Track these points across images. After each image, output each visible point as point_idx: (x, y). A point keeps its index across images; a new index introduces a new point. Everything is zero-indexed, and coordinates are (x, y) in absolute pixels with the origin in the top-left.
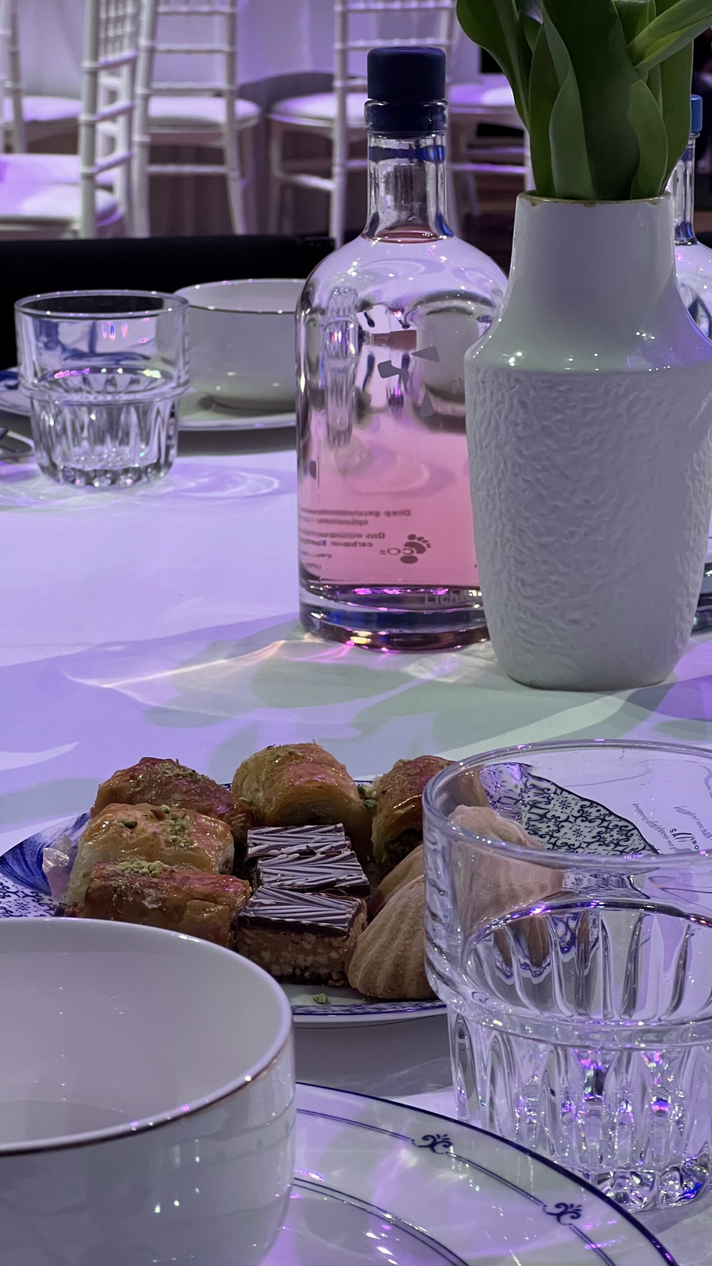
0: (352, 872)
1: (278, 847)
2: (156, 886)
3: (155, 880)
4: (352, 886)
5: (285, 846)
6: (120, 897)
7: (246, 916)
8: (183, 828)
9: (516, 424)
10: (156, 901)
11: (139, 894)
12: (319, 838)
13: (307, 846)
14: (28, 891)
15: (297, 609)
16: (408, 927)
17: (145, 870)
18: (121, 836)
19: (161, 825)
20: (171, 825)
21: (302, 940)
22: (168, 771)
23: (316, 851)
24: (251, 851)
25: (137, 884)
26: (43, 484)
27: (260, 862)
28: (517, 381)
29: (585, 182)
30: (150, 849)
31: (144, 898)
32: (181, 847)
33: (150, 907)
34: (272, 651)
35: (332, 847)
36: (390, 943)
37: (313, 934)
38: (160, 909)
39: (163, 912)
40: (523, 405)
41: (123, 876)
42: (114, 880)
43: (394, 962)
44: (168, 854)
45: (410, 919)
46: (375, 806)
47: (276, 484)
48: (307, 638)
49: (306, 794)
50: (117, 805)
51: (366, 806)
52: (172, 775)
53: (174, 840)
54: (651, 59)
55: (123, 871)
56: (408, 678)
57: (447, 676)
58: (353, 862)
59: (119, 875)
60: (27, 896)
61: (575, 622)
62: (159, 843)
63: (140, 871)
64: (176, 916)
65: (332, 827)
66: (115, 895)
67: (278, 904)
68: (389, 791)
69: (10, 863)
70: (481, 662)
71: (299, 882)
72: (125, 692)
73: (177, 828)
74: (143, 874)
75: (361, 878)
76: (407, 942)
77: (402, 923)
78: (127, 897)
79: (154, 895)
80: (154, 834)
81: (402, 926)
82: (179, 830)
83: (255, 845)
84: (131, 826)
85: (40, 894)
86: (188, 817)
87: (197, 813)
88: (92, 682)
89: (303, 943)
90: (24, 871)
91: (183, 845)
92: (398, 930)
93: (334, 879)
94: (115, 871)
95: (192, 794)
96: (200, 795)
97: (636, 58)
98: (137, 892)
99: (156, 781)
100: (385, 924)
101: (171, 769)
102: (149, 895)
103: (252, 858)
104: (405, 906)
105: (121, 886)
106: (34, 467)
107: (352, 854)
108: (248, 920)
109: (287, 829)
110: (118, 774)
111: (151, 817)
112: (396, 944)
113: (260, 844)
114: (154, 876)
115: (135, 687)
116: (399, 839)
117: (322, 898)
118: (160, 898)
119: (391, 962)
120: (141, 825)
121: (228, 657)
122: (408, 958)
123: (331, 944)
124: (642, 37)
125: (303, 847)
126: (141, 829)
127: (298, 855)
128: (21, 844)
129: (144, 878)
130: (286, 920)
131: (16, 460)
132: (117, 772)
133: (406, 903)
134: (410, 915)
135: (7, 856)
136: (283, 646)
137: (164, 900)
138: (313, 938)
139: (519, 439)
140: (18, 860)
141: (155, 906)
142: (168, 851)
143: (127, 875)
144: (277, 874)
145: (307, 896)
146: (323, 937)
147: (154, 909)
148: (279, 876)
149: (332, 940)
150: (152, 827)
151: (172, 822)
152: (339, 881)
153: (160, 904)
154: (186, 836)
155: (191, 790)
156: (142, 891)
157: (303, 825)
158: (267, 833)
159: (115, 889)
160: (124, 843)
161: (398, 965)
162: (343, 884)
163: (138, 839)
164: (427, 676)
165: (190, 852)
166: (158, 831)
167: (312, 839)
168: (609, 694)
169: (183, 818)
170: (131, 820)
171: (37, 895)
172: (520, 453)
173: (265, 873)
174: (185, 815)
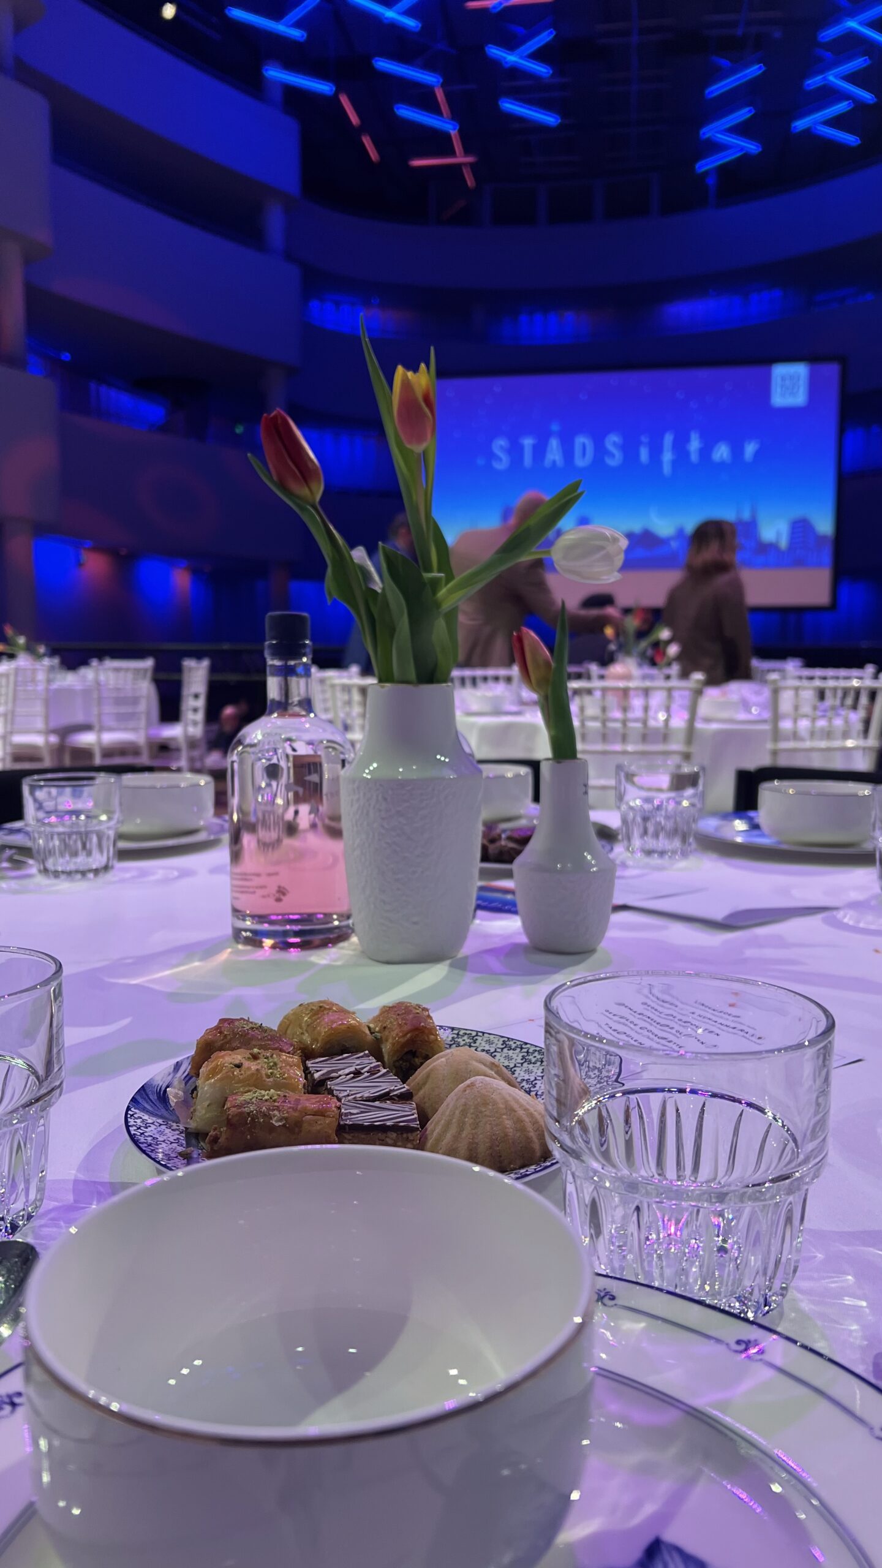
0: (395, 1084)
1: (333, 1071)
2: (278, 1108)
3: (276, 1104)
4: (402, 1094)
5: (340, 1070)
6: (253, 1119)
7: (346, 1124)
8: (275, 1064)
9: (380, 811)
10: (280, 1120)
11: (267, 1116)
12: (358, 1062)
13: (356, 1069)
14: (160, 1121)
15: (229, 931)
16: (472, 1120)
17: (266, 1097)
18: (233, 1074)
19: (259, 1063)
20: (266, 1062)
21: (386, 1137)
22: (245, 1026)
23: (362, 1071)
24: (316, 1075)
25: (264, 1108)
26: (41, 880)
27: (329, 1083)
28: (381, 785)
29: (412, 675)
30: (257, 1082)
31: (271, 1119)
32: (277, 1077)
33: (277, 1124)
34: (225, 955)
35: (371, 1068)
36: (459, 1134)
37: (395, 1132)
38: (284, 1125)
39: (288, 1128)
40: (385, 799)
41: (253, 1103)
42: (247, 1107)
43: (468, 1147)
44: (270, 1084)
45: (472, 1114)
46: (381, 1037)
47: (176, 873)
48: (240, 947)
49: (339, 1033)
50: (223, 1053)
51: (376, 1038)
52: (248, 1028)
53: (271, 1073)
54: (446, 606)
55: (251, 1099)
56: (314, 965)
57: (335, 961)
58: (391, 1076)
59: (249, 1103)
60: (160, 1125)
61: (415, 923)
62: (262, 1077)
63: (264, 1099)
64: (297, 1130)
65: (362, 1054)
66: (249, 1119)
67: (362, 1112)
68: (389, 1026)
69: (140, 1101)
70: (351, 953)
71: (366, 1095)
72: (147, 985)
73: (271, 1064)
74: (266, 1100)
75: (404, 1087)
76: (474, 1131)
77: (465, 1118)
78: (258, 1118)
79: (279, 1115)
80: (257, 1070)
81: (467, 1119)
82: (273, 1066)
83: (318, 1071)
84: (239, 1066)
85: (169, 1123)
86: (274, 1056)
87: (280, 1052)
88: (122, 981)
89: (387, 1139)
90: (152, 1107)
91: (279, 1076)
92: (464, 1123)
93: (387, 1090)
94: (245, 1100)
95: (266, 1040)
96: (270, 1040)
97: (437, 605)
98: (265, 1115)
99: (238, 1033)
100: (451, 1120)
101: (247, 1024)
102: (274, 1116)
103: (320, 1081)
104: (465, 1104)
105: (253, 1111)
106: (34, 870)
107: (388, 1071)
108: (347, 1127)
109: (332, 1058)
110: (208, 1031)
111: (249, 1058)
112: (464, 1134)
113: (320, 1071)
114: (274, 1101)
115: (148, 981)
116: (401, 1059)
117: (388, 1104)
118: (284, 1117)
119: (466, 1147)
120: (246, 1064)
121: (201, 960)
122: (477, 1144)
123: (408, 1138)
124: (442, 592)
125: (352, 1069)
126: (246, 1067)
127: (352, 1075)
128: (143, 1086)
129: (268, 1103)
130: (376, 1124)
131: (18, 869)
132: (207, 1030)
133: (465, 1102)
134: (472, 1111)
135: (135, 1096)
136: (231, 953)
137: (286, 1119)
138: (394, 1135)
139: (383, 819)
140: (145, 1099)
141: (280, 1124)
142: (269, 1082)
143: (255, 1102)
144: (346, 1091)
145: (377, 1103)
146: (402, 1134)
147: (280, 1125)
148: (348, 1091)
149: (409, 1135)
150: (254, 1066)
151: (266, 1060)
152: (394, 1090)
153: (284, 1122)
154: (279, 1069)
155: (264, 1038)
156: (270, 1114)
157: (342, 1054)
158: (321, 1062)
159: (248, 1114)
160: (236, 1078)
161: (471, 1150)
162: (395, 1093)
163: (246, 1075)
164: (323, 962)
165: (285, 1081)
166: (259, 1067)
167: (354, 1063)
168: (438, 963)
169: (272, 1056)
170: (237, 1062)
171: (168, 1123)
172: (382, 826)
173: (337, 1090)
174: (273, 1055)
